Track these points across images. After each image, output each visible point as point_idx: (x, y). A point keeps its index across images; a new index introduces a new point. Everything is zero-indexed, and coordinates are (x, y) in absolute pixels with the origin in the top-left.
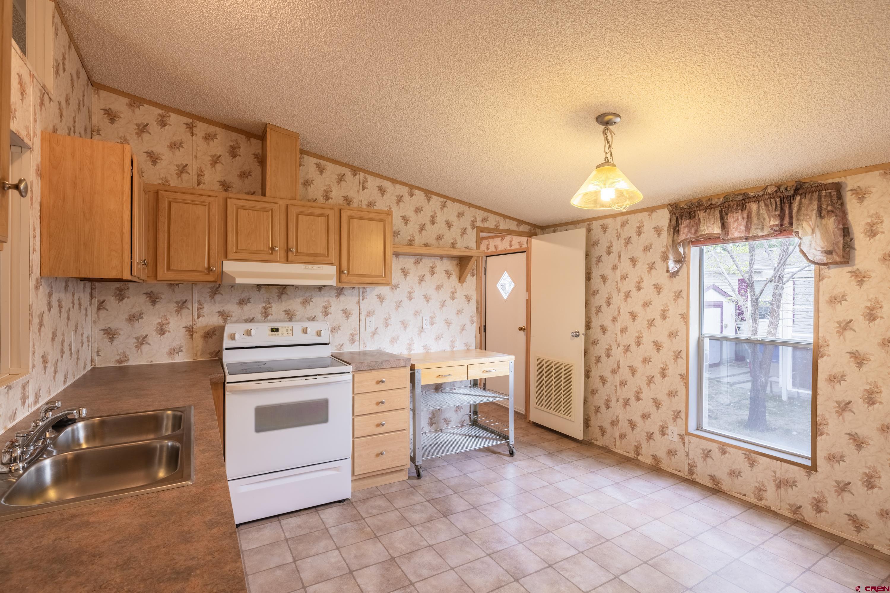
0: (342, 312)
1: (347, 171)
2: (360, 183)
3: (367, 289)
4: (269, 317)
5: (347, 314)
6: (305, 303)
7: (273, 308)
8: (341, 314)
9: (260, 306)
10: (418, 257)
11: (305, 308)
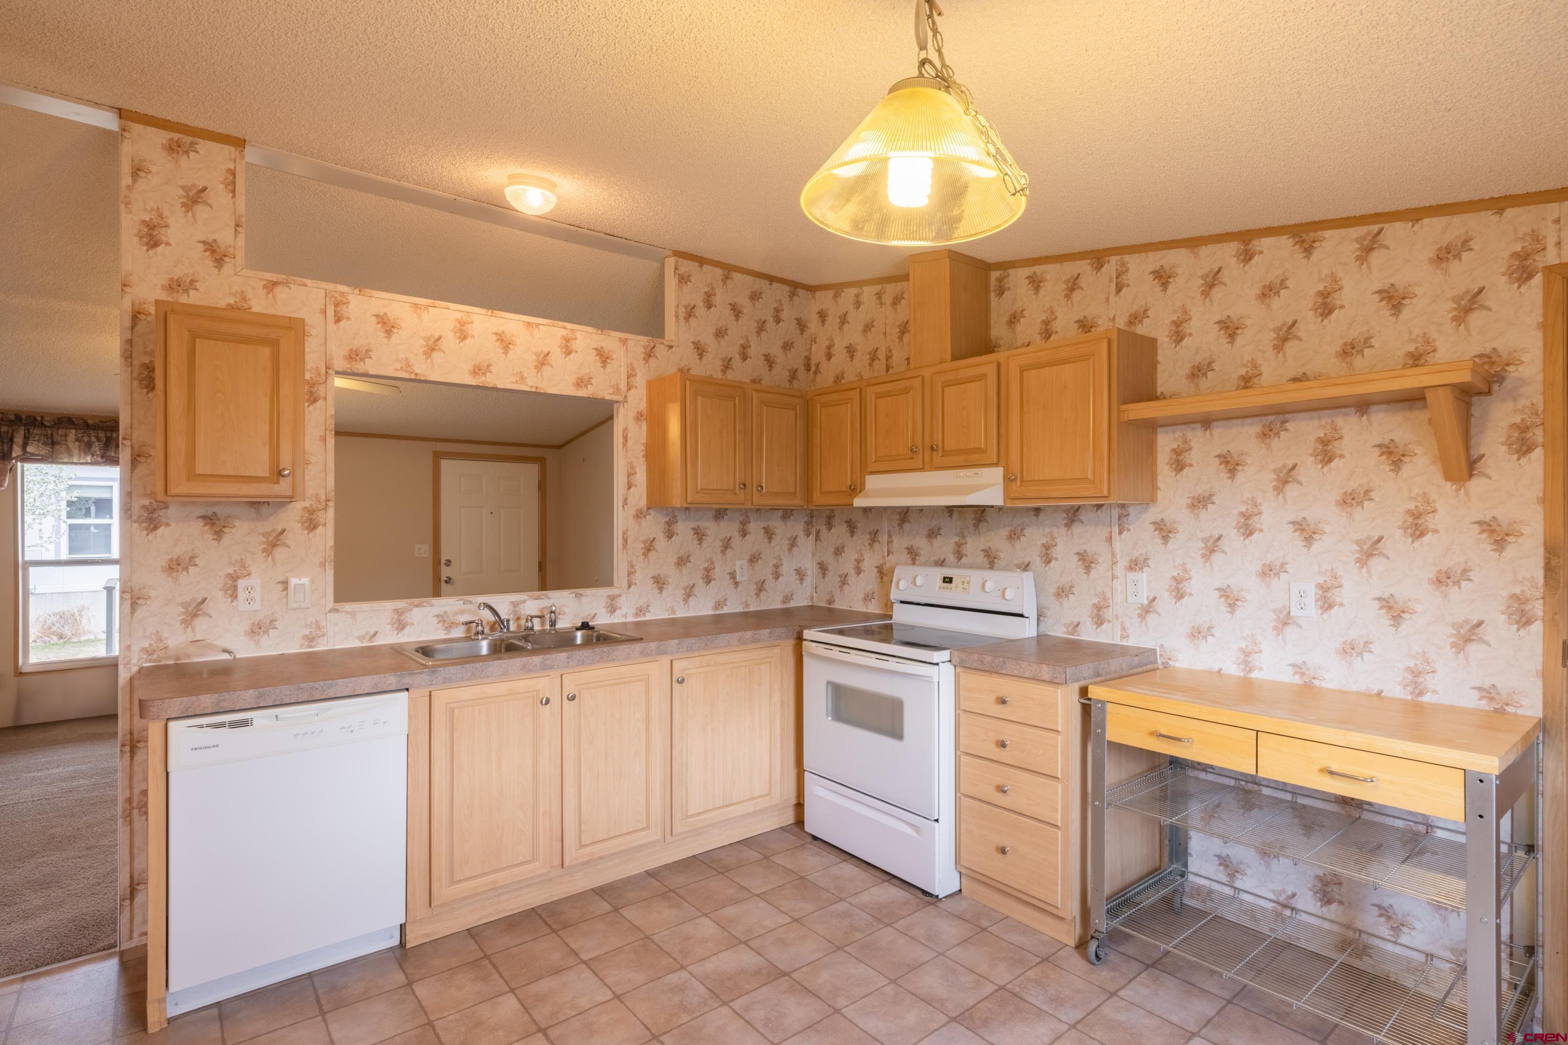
0: (1076, 557)
1: (1084, 266)
2: (1111, 281)
3: (1130, 509)
4: (964, 560)
5: (1087, 561)
6: (1013, 536)
7: (969, 545)
8: (1074, 561)
9: (953, 541)
10: (1272, 418)
11: (1013, 546)
